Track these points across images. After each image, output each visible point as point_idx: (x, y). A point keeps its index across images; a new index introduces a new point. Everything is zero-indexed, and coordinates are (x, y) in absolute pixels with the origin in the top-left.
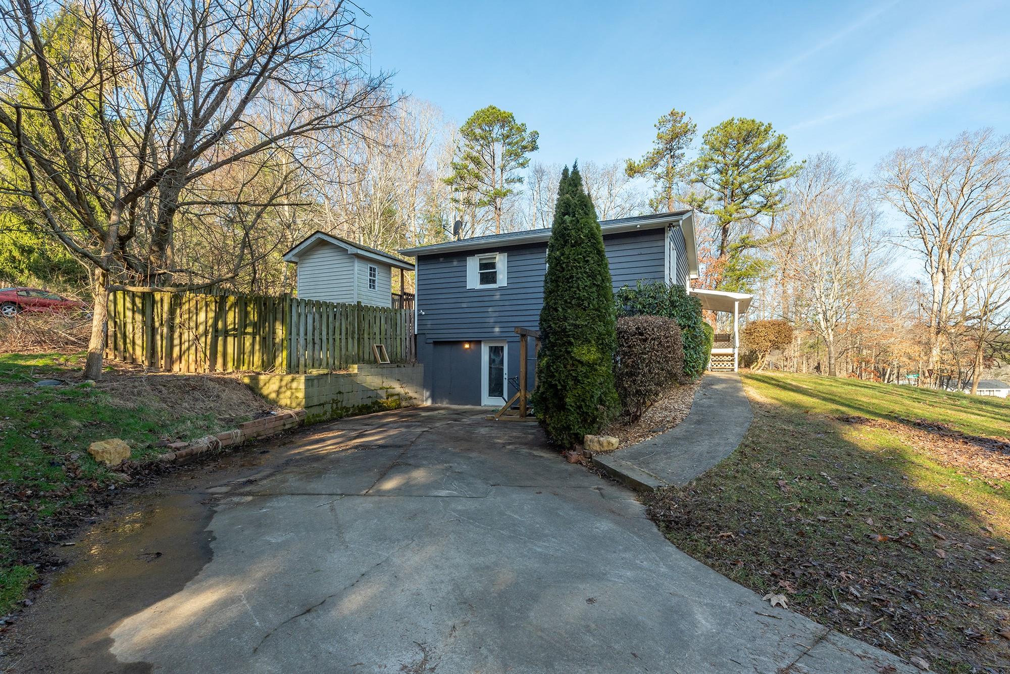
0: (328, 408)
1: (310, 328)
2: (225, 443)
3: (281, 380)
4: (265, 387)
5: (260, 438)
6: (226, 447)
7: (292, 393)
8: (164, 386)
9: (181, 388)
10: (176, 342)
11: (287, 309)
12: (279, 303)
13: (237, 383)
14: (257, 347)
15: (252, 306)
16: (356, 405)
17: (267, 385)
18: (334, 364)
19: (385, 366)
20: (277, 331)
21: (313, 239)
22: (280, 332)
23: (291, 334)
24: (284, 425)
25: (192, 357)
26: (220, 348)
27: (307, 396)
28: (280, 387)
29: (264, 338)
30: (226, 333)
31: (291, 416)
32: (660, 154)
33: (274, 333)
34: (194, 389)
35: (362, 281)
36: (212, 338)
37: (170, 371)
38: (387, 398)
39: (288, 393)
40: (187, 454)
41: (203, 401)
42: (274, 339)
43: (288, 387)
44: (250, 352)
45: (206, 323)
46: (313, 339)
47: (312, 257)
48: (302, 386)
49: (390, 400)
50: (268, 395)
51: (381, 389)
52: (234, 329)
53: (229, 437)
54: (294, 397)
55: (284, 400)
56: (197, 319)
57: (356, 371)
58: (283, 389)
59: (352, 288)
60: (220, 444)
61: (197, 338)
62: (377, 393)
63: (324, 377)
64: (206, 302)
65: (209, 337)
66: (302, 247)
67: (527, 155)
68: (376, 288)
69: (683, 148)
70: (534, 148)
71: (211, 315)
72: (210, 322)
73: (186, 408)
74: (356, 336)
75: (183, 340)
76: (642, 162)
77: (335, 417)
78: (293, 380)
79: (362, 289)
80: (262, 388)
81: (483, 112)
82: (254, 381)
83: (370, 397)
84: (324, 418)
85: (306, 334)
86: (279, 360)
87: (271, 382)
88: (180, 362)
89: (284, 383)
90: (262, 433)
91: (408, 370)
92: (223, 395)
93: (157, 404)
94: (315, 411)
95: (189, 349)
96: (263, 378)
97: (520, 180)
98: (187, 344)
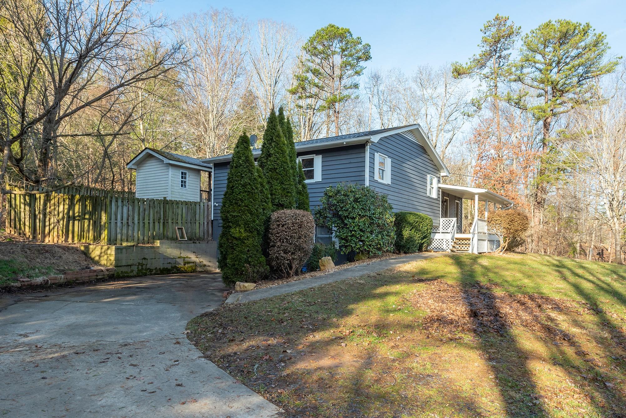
0: (135, 268)
1: (125, 216)
2: (53, 282)
3: (102, 249)
4: (93, 253)
5: (78, 282)
6: (53, 284)
7: (108, 257)
8: (29, 249)
9: (39, 251)
10: (47, 224)
11: (108, 203)
12: (104, 199)
13: (76, 250)
14: (91, 228)
15: (89, 201)
16: (158, 268)
17: (94, 251)
18: (144, 239)
19: (183, 242)
20: (102, 217)
21: (144, 153)
22: (104, 218)
23: (111, 219)
24: (97, 276)
25: (56, 233)
26: (71, 228)
27: (116, 259)
28: (101, 253)
29: (95, 222)
30: (74, 218)
31: (102, 271)
32: (489, 55)
33: (101, 218)
34: (47, 252)
35: (175, 182)
36: (66, 221)
37: (43, 242)
38: (185, 265)
39: (106, 257)
40: (28, 285)
41: (50, 259)
42: (100, 222)
43: (106, 252)
44: (87, 230)
45: (64, 213)
46: (128, 223)
47: (145, 165)
48: (113, 253)
49: (186, 266)
50: (94, 258)
51: (179, 258)
52: (79, 216)
53: (56, 279)
54: (108, 259)
55: (103, 262)
56: (58, 209)
57: (158, 245)
58: (103, 254)
59: (167, 187)
60: (50, 282)
61: (58, 222)
62: (176, 261)
63: (132, 247)
64: (64, 199)
65: (65, 220)
66: (138, 158)
67: (362, 63)
68: (187, 186)
69: (509, 49)
70: (368, 58)
71: (66, 207)
72: (66, 211)
73: (38, 262)
74: (162, 221)
75: (51, 223)
76: (469, 64)
77: (141, 274)
78: (108, 248)
79: (175, 188)
80: (91, 253)
81: (323, 30)
82: (87, 249)
83: (170, 263)
84: (131, 274)
85: (122, 220)
86: (103, 236)
87: (96, 249)
88: (49, 237)
89: (103, 250)
90: (80, 279)
91: (203, 245)
92: (64, 257)
93: (22, 259)
94: (124, 269)
95: (54, 228)
96: (91, 247)
97: (356, 86)
98: (53, 225)
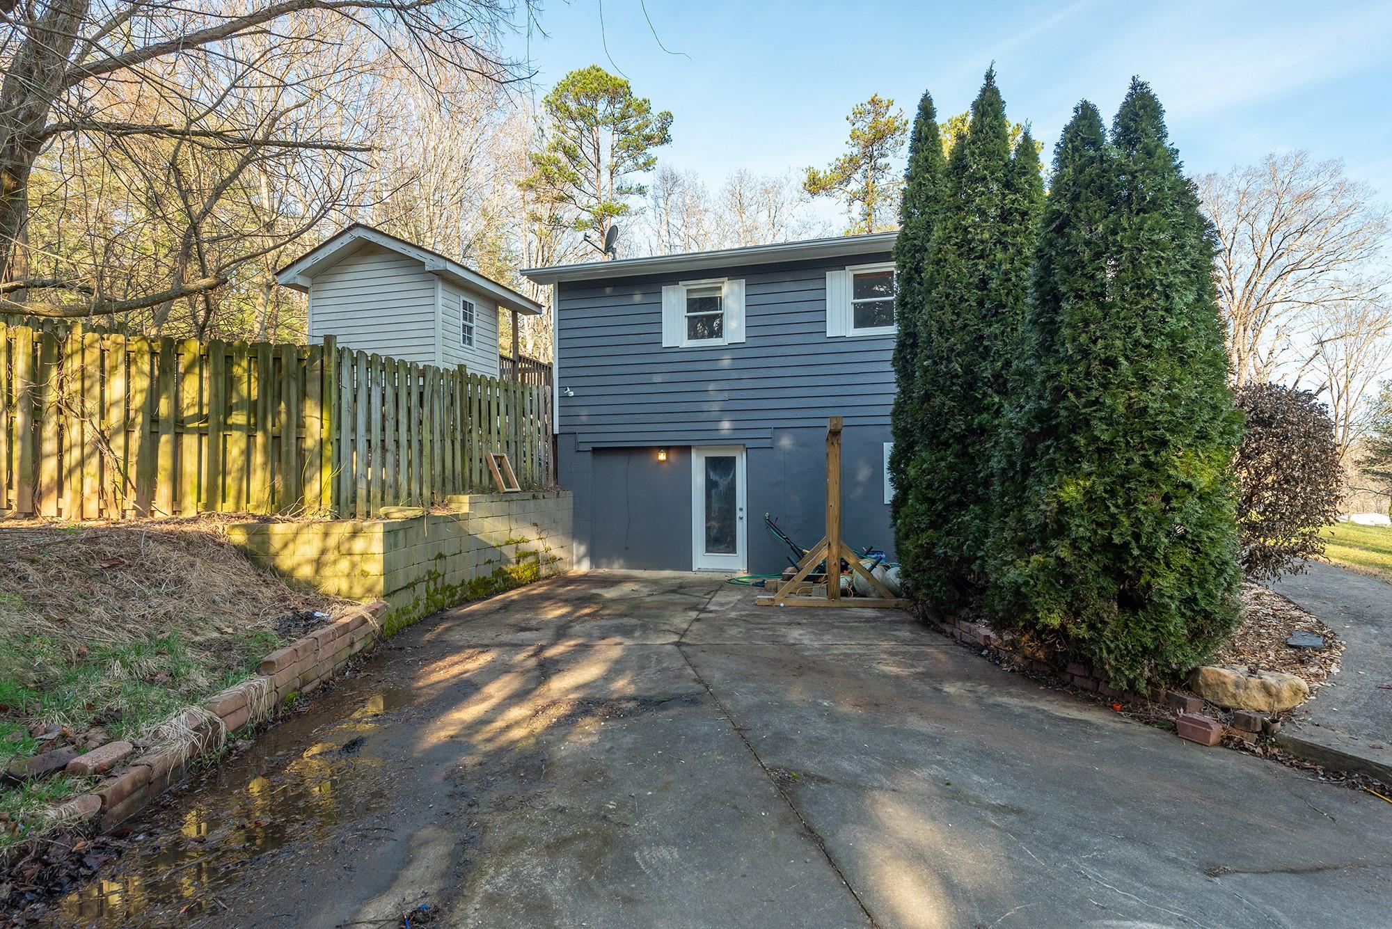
0: (421, 590)
1: (376, 417)
2: (233, 721)
3: (326, 535)
4: (286, 552)
5: (307, 689)
6: (239, 731)
7: (353, 565)
8: (33, 561)
9: (79, 564)
10: (49, 446)
11: (331, 371)
12: (312, 359)
13: (209, 546)
14: (258, 458)
15: (245, 363)
16: (467, 581)
17: (291, 546)
18: (421, 494)
19: (514, 497)
20: (308, 421)
21: (346, 239)
22: (316, 425)
23: (339, 428)
24: (352, 644)
25: (91, 483)
26: (164, 461)
27: (388, 572)
28: (324, 552)
29: (277, 438)
30: (179, 426)
31: (364, 621)
32: (853, 163)
33: (301, 425)
34: (115, 564)
35: (450, 327)
36: (143, 437)
37: (32, 515)
38: (518, 562)
39: (344, 565)
41: (144, 597)
42: (300, 439)
43: (344, 549)
44: (241, 469)
45: (128, 402)
46: (383, 441)
47: (340, 278)
48: (377, 547)
49: (521, 565)
50: (293, 569)
51: (507, 543)
52: (200, 417)
53: (243, 702)
54: (357, 571)
55: (334, 581)
56: (102, 392)
57: (465, 509)
58: (330, 556)
59: (431, 341)
60: (223, 729)
61: (104, 438)
62: (501, 554)
63: (415, 524)
64: (127, 354)
65: (136, 434)
66: (321, 255)
67: (652, 151)
68: (474, 342)
69: (887, 156)
70: (665, 140)
71: (141, 383)
72: (138, 400)
73: (100, 622)
74: (458, 436)
75: (66, 443)
76: (828, 172)
77: (432, 609)
78: (355, 534)
79: (451, 344)
80: (277, 554)
81: (580, 74)
82: (258, 539)
83: (489, 562)
84: (415, 615)
85: (369, 430)
86: (312, 490)
87: (301, 539)
88: (60, 495)
89: (332, 541)
90: (312, 675)
91: (550, 504)
92: (193, 578)
93: (17, 617)
94: (403, 600)
95: (82, 463)
96: (279, 530)
97: (641, 191)
98: (76, 453)
